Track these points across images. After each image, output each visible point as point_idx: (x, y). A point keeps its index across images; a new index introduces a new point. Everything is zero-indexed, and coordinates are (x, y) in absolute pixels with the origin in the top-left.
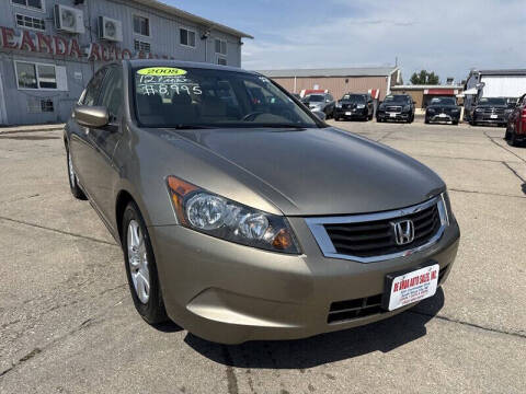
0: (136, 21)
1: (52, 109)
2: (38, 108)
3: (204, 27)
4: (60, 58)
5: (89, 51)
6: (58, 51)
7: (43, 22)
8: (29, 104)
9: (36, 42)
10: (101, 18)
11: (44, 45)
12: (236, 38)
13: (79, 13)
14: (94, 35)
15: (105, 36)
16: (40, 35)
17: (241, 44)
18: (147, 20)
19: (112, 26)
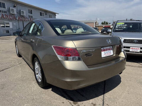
0: (29, 11)
1: (9, 33)
2: (5, 32)
3: (46, 12)
4: (10, 20)
5: (17, 18)
6: (10, 18)
7: (6, 12)
8: (3, 31)
9: (5, 16)
10: (20, 10)
11: (6, 17)
12: (54, 14)
13: (15, 9)
14: (18, 14)
15: (21, 15)
16: (5, 15)
17: (56, 15)
18: (32, 10)
19: (23, 12)
